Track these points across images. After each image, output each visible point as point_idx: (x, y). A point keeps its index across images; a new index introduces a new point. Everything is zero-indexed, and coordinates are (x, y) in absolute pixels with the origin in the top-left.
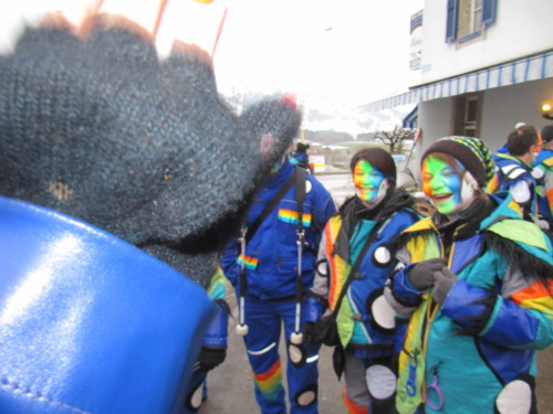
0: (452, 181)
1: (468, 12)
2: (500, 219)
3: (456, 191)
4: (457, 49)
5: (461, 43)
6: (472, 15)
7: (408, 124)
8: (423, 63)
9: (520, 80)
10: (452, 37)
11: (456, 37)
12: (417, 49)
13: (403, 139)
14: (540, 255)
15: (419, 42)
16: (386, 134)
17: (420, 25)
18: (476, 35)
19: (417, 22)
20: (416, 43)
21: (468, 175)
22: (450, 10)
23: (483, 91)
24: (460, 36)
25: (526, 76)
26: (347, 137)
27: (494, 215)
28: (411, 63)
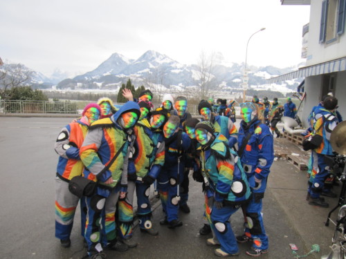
0: (205, 136)
1: (332, 26)
4: (325, 47)
5: (327, 44)
6: (335, 28)
7: (301, 89)
8: (308, 54)
10: (322, 40)
11: (324, 40)
12: (306, 45)
14: (221, 153)
15: (307, 42)
17: (308, 32)
18: (335, 40)
19: (306, 30)
20: (305, 42)
21: (209, 133)
22: (322, 24)
23: (337, 73)
24: (327, 40)
27: (214, 142)
28: (302, 53)
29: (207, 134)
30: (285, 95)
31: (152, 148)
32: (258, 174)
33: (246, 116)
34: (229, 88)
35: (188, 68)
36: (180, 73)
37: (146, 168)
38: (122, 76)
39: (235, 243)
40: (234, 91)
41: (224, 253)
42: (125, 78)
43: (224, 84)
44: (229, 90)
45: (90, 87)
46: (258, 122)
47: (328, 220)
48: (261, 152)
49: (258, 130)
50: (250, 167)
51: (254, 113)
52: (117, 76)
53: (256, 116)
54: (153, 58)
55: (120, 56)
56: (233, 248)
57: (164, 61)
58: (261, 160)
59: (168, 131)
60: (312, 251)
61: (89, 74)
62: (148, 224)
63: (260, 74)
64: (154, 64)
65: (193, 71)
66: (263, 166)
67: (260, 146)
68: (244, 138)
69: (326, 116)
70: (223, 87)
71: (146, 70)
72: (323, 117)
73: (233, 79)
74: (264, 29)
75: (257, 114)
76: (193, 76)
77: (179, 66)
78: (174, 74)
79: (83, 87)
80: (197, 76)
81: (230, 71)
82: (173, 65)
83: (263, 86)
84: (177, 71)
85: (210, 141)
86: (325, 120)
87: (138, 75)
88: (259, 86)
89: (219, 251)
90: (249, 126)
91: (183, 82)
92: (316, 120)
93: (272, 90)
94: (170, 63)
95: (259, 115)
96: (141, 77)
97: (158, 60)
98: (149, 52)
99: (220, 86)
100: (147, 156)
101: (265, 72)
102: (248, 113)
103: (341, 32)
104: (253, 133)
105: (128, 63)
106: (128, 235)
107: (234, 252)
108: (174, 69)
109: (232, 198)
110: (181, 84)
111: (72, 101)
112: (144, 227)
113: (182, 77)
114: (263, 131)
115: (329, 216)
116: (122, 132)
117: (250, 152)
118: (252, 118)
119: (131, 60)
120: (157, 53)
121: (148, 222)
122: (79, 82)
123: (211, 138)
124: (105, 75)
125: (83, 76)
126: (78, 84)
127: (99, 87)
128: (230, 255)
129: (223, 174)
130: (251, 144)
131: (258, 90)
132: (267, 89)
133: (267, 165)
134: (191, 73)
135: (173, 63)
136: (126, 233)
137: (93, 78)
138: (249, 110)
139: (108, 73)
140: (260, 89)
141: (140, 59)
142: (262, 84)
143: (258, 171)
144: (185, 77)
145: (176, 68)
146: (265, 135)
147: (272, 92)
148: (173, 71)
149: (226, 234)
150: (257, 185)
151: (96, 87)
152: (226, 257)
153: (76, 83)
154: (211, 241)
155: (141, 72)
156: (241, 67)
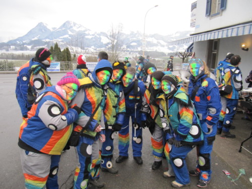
0: (169, 87)
1: (215, 4)
2: (178, 94)
3: (170, 89)
4: (210, 19)
5: (212, 17)
6: (217, 5)
7: (189, 50)
8: (196, 24)
9: (229, 36)
10: (208, 14)
11: (210, 14)
12: (194, 18)
13: (188, 56)
14: (184, 101)
15: (195, 15)
16: (181, 54)
17: (196, 8)
18: (218, 14)
19: (194, 6)
20: (193, 15)
21: (173, 85)
22: (208, 2)
24: (212, 14)
25: (231, 34)
26: (163, 54)
27: (177, 93)
28: (191, 24)
29: (171, 86)
30: (167, 55)
31: (117, 99)
32: (210, 121)
33: (194, 70)
34: (128, 49)
35: (98, 34)
36: (92, 38)
37: (114, 117)
38: (48, 40)
39: (188, 176)
40: (132, 51)
41: (179, 185)
42: (49, 42)
43: (125, 46)
44: (128, 51)
45: (22, 49)
46: (204, 76)
47: (241, 148)
48: (210, 102)
49: (205, 84)
50: (201, 115)
51: (201, 69)
52: (43, 40)
53: (203, 71)
54: (71, 27)
55: (45, 25)
56: (186, 180)
57: (80, 29)
58: (211, 109)
59: (127, 81)
60: (240, 174)
61: (20, 39)
62: (110, 164)
63: (150, 39)
64: (72, 31)
65: (101, 37)
66: (213, 114)
67: (209, 98)
68: (193, 90)
69: (233, 70)
70: (124, 48)
71: (66, 36)
72: (231, 71)
73: (131, 43)
74: (157, 6)
75: (204, 69)
76: (102, 41)
77: (91, 33)
78: (87, 39)
79: (16, 49)
80: (105, 40)
81: (129, 37)
82: (87, 33)
83: (152, 48)
84: (90, 37)
85: (173, 91)
86: (232, 73)
87: (60, 40)
88: (149, 48)
89: (175, 183)
90: (197, 79)
91: (94, 45)
92: (225, 73)
93: (158, 51)
94: (84, 31)
95: (206, 70)
96: (62, 41)
97: (75, 28)
98: (68, 22)
99: (122, 48)
100: (114, 107)
101: (153, 38)
102: (196, 68)
103: (224, 8)
104: (200, 86)
105: (52, 30)
106: (96, 176)
107: (187, 182)
108: (87, 35)
109: (190, 139)
110: (93, 47)
111: (9, 61)
112: (106, 167)
113: (94, 41)
114: (209, 84)
115: (242, 145)
116: (101, 89)
117: (199, 103)
118: (200, 72)
119: (54, 28)
120: (74, 23)
121: (109, 163)
122: (12, 45)
123: (174, 89)
124: (33, 39)
125: (16, 40)
126: (11, 47)
127: (29, 49)
128: (184, 186)
129: (185, 119)
130: (200, 96)
131: (148, 51)
132: (154, 50)
133: (217, 113)
134: (100, 39)
135: (86, 30)
136: (95, 174)
137: (24, 42)
138: (197, 65)
139: (36, 38)
140: (150, 50)
141: (61, 28)
142: (151, 47)
143: (209, 118)
144: (96, 41)
145: (89, 35)
146: (211, 87)
147: (158, 52)
148: (86, 37)
149: (182, 169)
150: (209, 130)
151: (27, 49)
152: (181, 187)
153: (10, 46)
154: (167, 174)
155: (62, 37)
156: (136, 34)
